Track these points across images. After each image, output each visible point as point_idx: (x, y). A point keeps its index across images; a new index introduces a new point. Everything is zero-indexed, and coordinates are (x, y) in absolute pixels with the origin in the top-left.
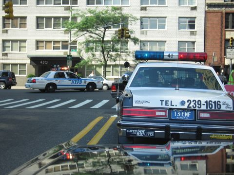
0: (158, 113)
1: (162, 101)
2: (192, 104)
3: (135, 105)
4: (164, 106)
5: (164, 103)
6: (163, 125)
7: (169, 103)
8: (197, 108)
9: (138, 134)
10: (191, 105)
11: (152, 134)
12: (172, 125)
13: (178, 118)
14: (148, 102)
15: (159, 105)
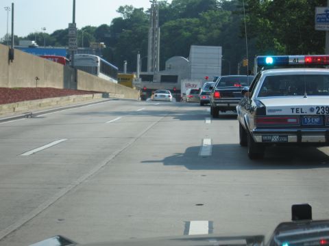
0: (290, 120)
1: (293, 109)
2: (321, 110)
3: (267, 113)
4: (295, 113)
5: (295, 111)
6: (296, 130)
7: (300, 110)
8: (325, 114)
9: (273, 139)
10: (320, 112)
11: (285, 139)
12: (303, 130)
13: (308, 124)
14: (281, 110)
15: (290, 113)
